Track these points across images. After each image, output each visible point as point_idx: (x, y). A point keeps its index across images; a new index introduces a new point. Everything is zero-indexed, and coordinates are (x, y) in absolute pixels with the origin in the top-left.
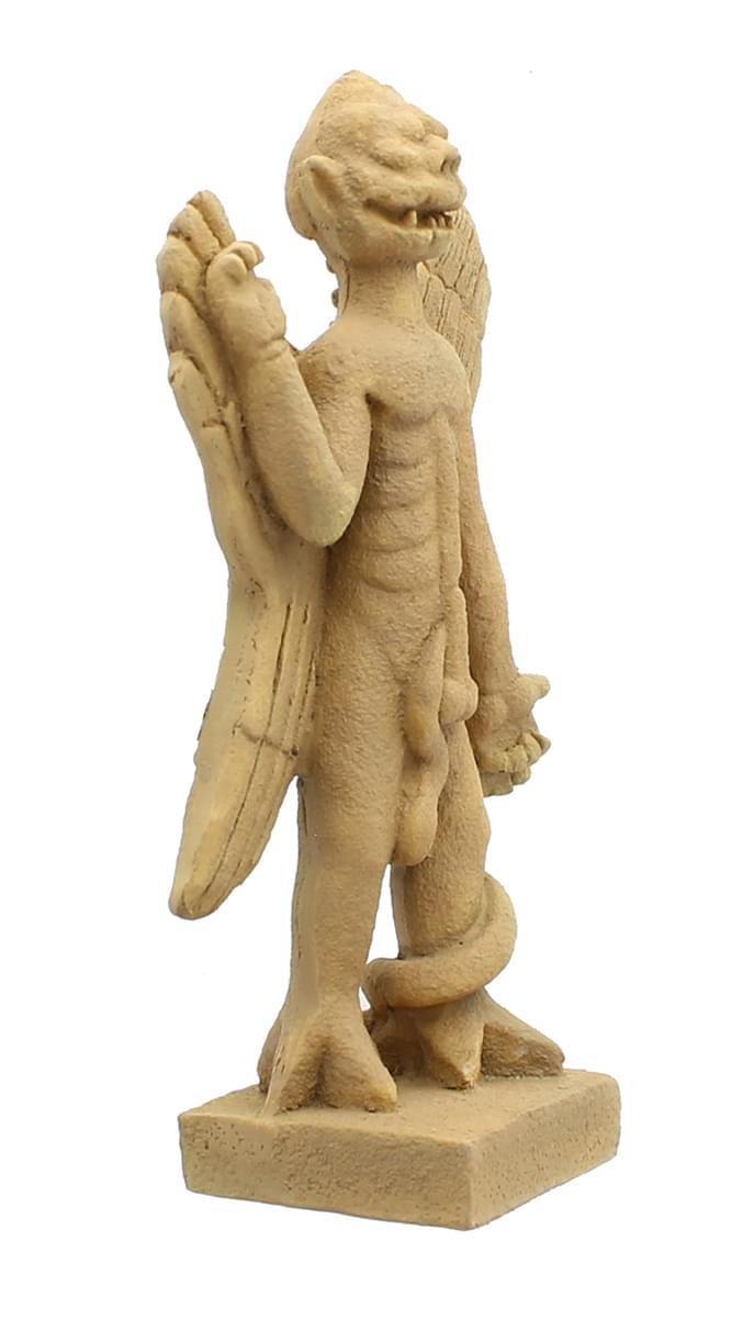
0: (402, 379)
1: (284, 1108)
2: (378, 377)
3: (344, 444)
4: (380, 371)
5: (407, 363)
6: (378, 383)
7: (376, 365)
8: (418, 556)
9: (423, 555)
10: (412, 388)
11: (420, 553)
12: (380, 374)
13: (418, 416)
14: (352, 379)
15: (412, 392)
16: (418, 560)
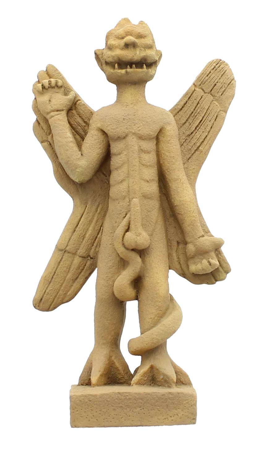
0: (109, 123)
1: (80, 384)
2: (102, 123)
3: (85, 147)
4: (102, 121)
5: (113, 118)
6: (102, 125)
7: (101, 119)
8: (119, 187)
9: (121, 187)
10: (113, 126)
11: (120, 186)
12: (103, 122)
13: (116, 136)
14: (93, 125)
15: (113, 128)
16: (120, 188)
